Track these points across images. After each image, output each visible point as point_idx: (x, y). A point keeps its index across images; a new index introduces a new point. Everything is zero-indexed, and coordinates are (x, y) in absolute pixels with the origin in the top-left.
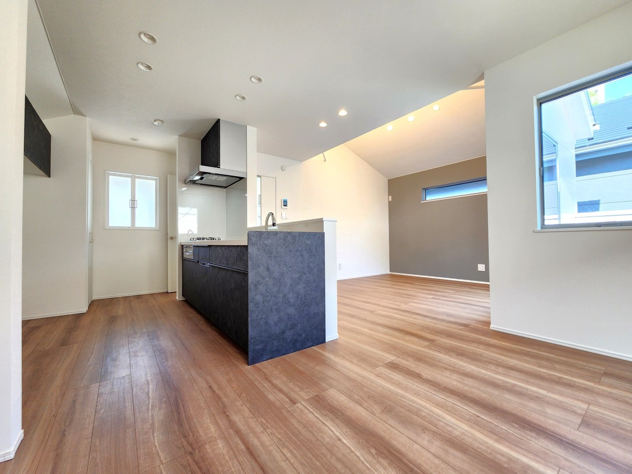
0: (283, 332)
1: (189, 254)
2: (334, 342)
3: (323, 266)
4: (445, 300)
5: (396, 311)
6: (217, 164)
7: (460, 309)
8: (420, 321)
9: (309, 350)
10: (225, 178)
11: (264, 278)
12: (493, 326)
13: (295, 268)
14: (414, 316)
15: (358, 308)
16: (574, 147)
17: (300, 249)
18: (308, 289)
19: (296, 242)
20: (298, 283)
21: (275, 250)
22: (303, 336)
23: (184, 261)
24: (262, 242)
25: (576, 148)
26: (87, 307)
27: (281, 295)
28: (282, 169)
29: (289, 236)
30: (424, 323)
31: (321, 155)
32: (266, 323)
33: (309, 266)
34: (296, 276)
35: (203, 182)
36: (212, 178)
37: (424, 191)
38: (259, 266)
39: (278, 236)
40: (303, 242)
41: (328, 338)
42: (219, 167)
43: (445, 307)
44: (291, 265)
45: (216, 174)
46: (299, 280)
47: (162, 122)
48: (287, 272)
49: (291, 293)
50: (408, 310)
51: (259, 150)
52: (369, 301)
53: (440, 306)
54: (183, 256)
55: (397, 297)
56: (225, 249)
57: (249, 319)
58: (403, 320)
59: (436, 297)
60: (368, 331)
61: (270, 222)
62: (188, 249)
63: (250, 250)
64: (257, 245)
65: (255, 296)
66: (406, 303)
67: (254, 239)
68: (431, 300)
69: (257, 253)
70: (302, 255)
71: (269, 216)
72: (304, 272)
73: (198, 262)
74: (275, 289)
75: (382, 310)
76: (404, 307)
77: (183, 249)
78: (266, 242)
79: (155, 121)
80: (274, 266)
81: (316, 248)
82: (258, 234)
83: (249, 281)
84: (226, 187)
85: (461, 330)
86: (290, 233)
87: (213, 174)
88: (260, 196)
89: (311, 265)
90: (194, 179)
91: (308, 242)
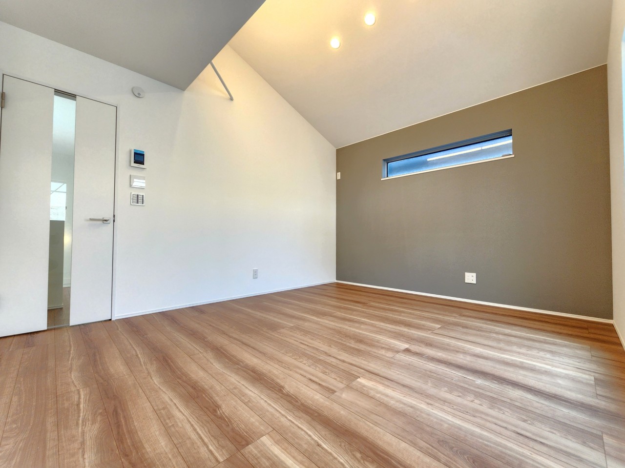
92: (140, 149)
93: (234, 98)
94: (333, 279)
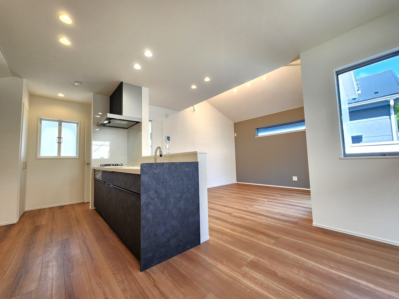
0: (169, 241)
1: (99, 176)
2: (207, 242)
3: (197, 186)
4: (276, 202)
5: (246, 213)
6: (120, 113)
7: (288, 209)
8: (264, 220)
9: (188, 252)
10: (126, 122)
11: (153, 199)
12: (315, 224)
13: (177, 189)
14: (260, 217)
15: (220, 211)
16: (347, 103)
17: (180, 175)
18: (187, 204)
19: (178, 170)
20: (180, 201)
21: (162, 177)
22: (184, 241)
23: (96, 180)
24: (152, 171)
25: (348, 104)
26: (18, 219)
27: (167, 212)
28: (166, 116)
29: (173, 166)
30: (267, 222)
31: (192, 107)
32: (155, 235)
33: (188, 187)
34: (178, 195)
35: (110, 125)
36: (117, 122)
37: (257, 130)
38: (149, 191)
39: (164, 166)
40: (183, 169)
41: (202, 240)
42: (122, 115)
43: (278, 208)
44: (174, 188)
45: (120, 119)
46: (180, 198)
47: (81, 83)
48: (171, 193)
49: (174, 209)
50: (254, 211)
51: (151, 103)
52: (227, 205)
53: (274, 207)
54: (95, 177)
55: (245, 202)
56: (124, 176)
57: (141, 234)
58: (252, 220)
59: (270, 201)
60: (230, 231)
61: (158, 154)
62: (98, 173)
63: (142, 178)
64: (148, 174)
65: (146, 214)
66: (252, 206)
67: (145, 169)
68: (267, 202)
69: (148, 180)
70: (182, 179)
71: (157, 149)
72: (184, 192)
73: (105, 182)
74: (162, 208)
75: (236, 213)
76: (251, 209)
77: (95, 173)
78: (155, 171)
79: (75, 82)
80: (161, 189)
81: (192, 173)
82: (149, 165)
83: (142, 203)
84: (127, 128)
85: (293, 227)
86: (173, 163)
87: (117, 119)
88: (151, 134)
89: (189, 186)
90: (104, 123)
91: (187, 169)
92: (169, 135)
93: (195, 110)
94: (235, 181)
